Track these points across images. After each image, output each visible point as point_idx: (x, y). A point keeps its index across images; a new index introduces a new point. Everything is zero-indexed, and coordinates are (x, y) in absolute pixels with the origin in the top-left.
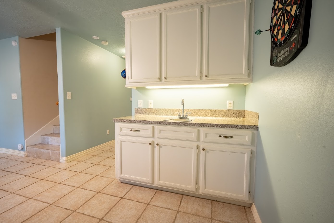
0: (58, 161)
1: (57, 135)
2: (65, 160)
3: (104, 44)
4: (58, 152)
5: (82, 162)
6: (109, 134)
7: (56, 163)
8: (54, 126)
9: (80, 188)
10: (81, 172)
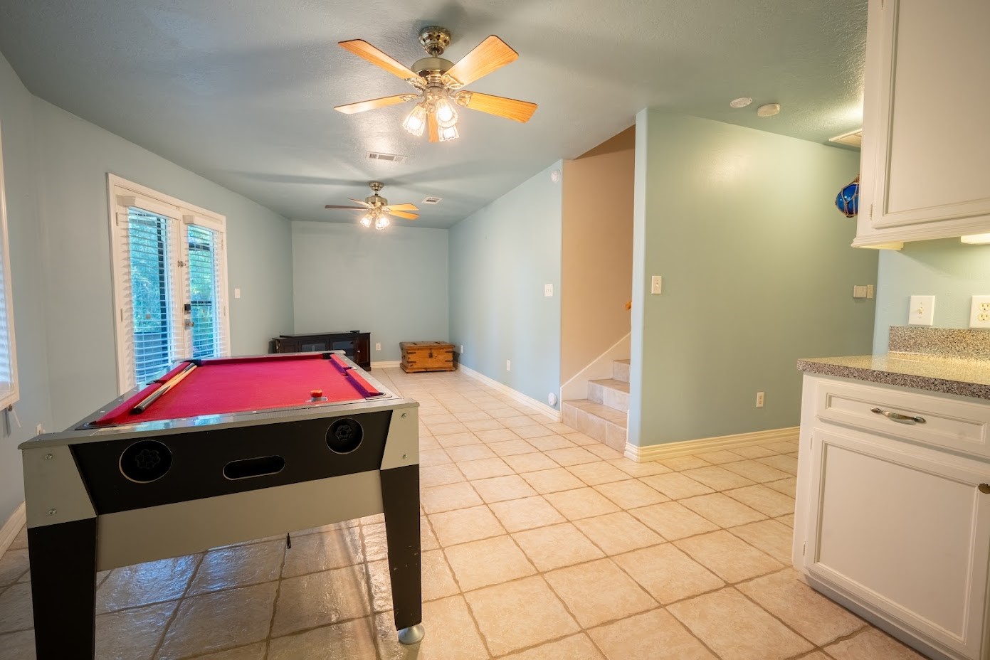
0: (621, 451)
1: (624, 385)
2: (638, 455)
3: (767, 115)
4: (622, 428)
5: (679, 472)
6: (762, 405)
7: (617, 455)
8: (616, 363)
9: (673, 545)
10: (676, 501)
